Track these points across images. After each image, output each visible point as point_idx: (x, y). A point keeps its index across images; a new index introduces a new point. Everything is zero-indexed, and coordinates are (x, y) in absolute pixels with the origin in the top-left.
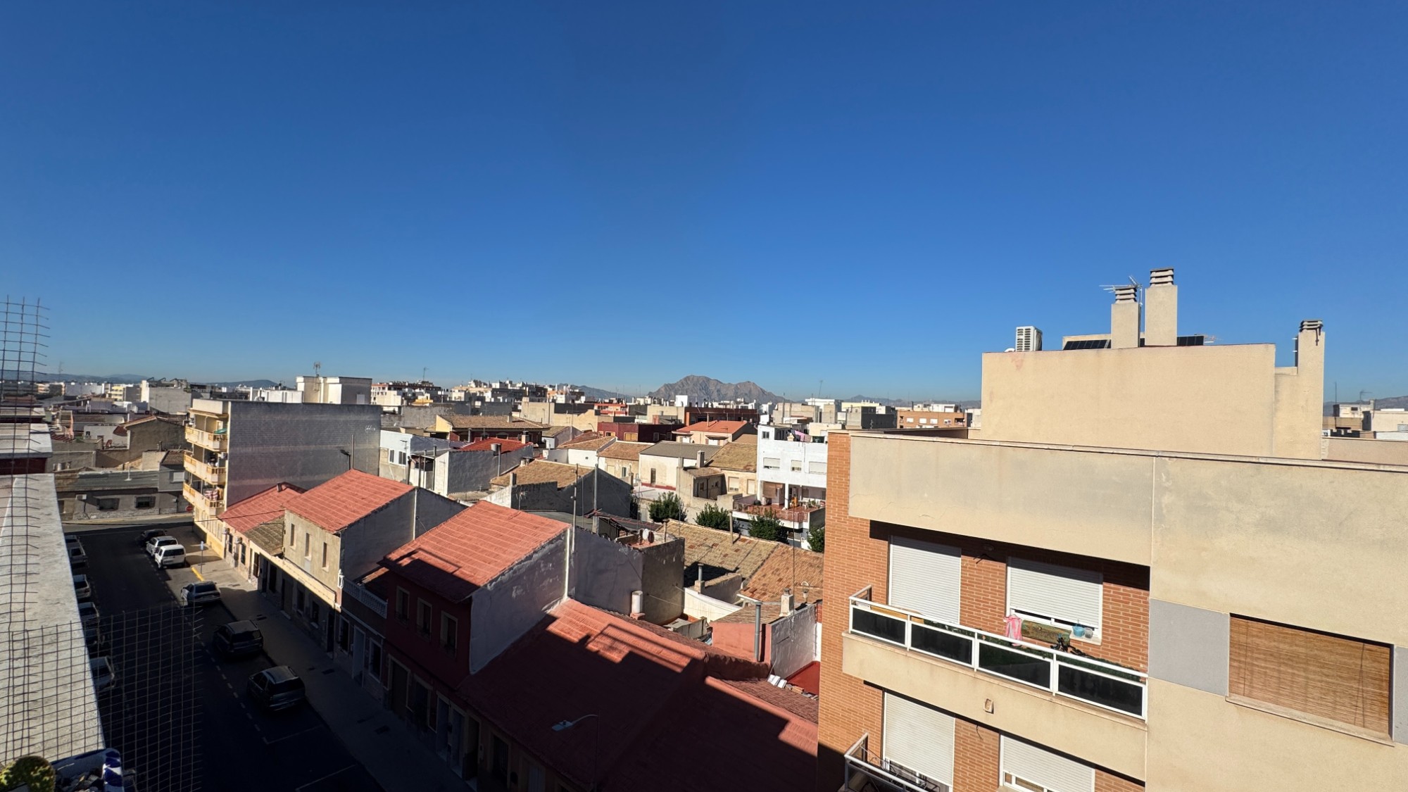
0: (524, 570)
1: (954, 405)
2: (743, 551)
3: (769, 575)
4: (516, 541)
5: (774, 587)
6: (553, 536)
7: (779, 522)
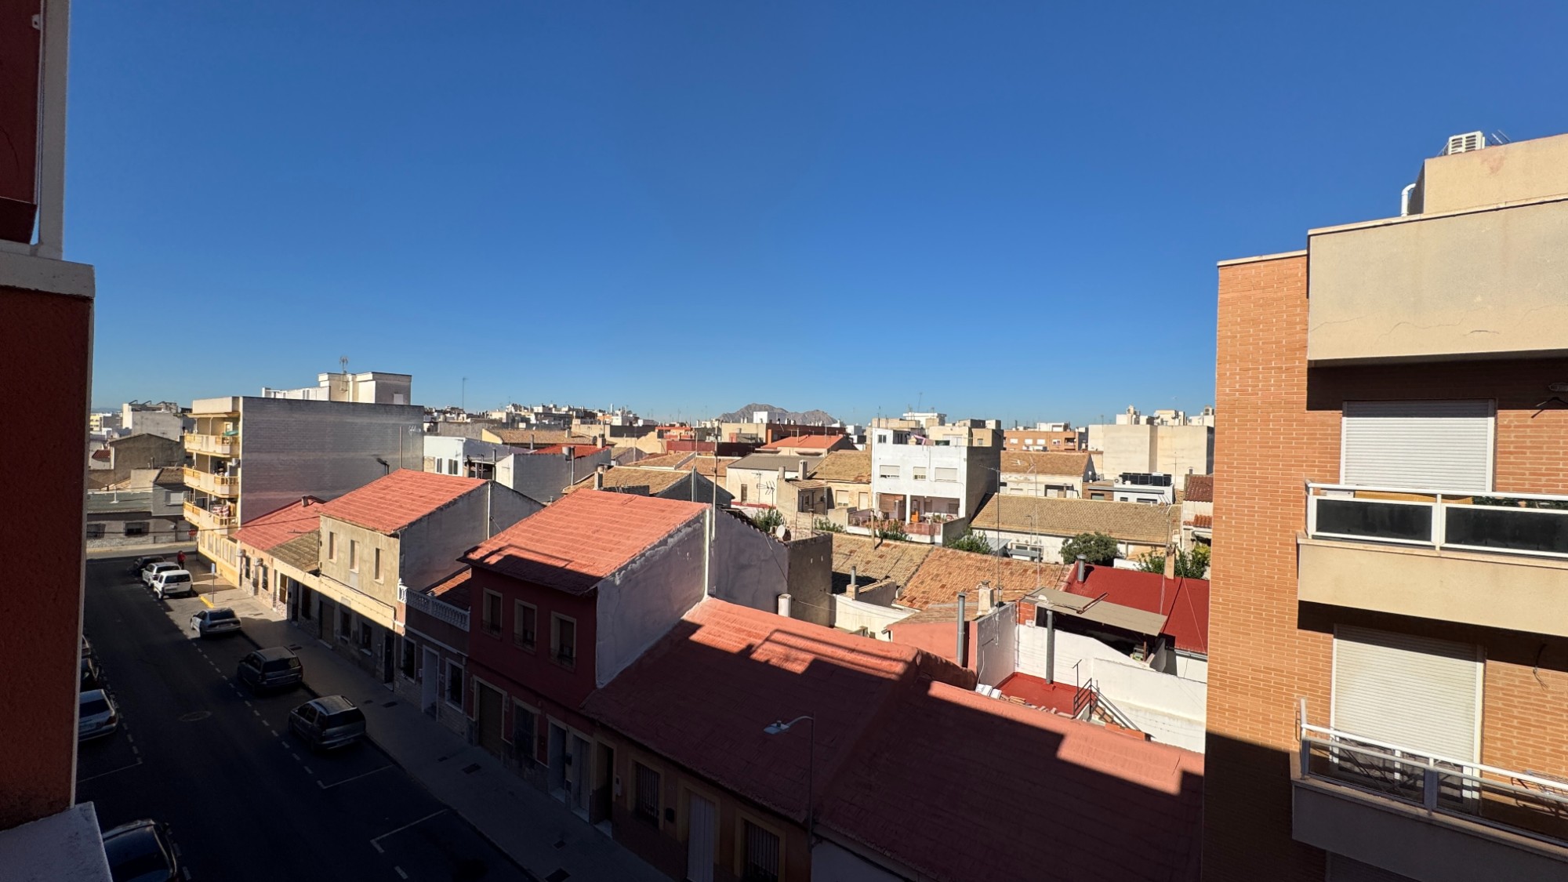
0: (657, 557)
1: (1063, 424)
2: (889, 557)
3: (928, 580)
4: (639, 526)
5: (936, 595)
6: (690, 517)
7: (906, 536)
